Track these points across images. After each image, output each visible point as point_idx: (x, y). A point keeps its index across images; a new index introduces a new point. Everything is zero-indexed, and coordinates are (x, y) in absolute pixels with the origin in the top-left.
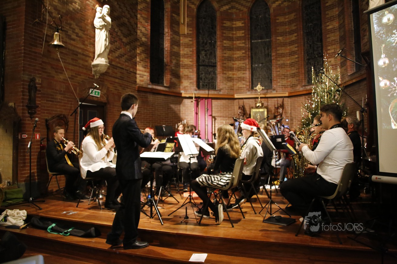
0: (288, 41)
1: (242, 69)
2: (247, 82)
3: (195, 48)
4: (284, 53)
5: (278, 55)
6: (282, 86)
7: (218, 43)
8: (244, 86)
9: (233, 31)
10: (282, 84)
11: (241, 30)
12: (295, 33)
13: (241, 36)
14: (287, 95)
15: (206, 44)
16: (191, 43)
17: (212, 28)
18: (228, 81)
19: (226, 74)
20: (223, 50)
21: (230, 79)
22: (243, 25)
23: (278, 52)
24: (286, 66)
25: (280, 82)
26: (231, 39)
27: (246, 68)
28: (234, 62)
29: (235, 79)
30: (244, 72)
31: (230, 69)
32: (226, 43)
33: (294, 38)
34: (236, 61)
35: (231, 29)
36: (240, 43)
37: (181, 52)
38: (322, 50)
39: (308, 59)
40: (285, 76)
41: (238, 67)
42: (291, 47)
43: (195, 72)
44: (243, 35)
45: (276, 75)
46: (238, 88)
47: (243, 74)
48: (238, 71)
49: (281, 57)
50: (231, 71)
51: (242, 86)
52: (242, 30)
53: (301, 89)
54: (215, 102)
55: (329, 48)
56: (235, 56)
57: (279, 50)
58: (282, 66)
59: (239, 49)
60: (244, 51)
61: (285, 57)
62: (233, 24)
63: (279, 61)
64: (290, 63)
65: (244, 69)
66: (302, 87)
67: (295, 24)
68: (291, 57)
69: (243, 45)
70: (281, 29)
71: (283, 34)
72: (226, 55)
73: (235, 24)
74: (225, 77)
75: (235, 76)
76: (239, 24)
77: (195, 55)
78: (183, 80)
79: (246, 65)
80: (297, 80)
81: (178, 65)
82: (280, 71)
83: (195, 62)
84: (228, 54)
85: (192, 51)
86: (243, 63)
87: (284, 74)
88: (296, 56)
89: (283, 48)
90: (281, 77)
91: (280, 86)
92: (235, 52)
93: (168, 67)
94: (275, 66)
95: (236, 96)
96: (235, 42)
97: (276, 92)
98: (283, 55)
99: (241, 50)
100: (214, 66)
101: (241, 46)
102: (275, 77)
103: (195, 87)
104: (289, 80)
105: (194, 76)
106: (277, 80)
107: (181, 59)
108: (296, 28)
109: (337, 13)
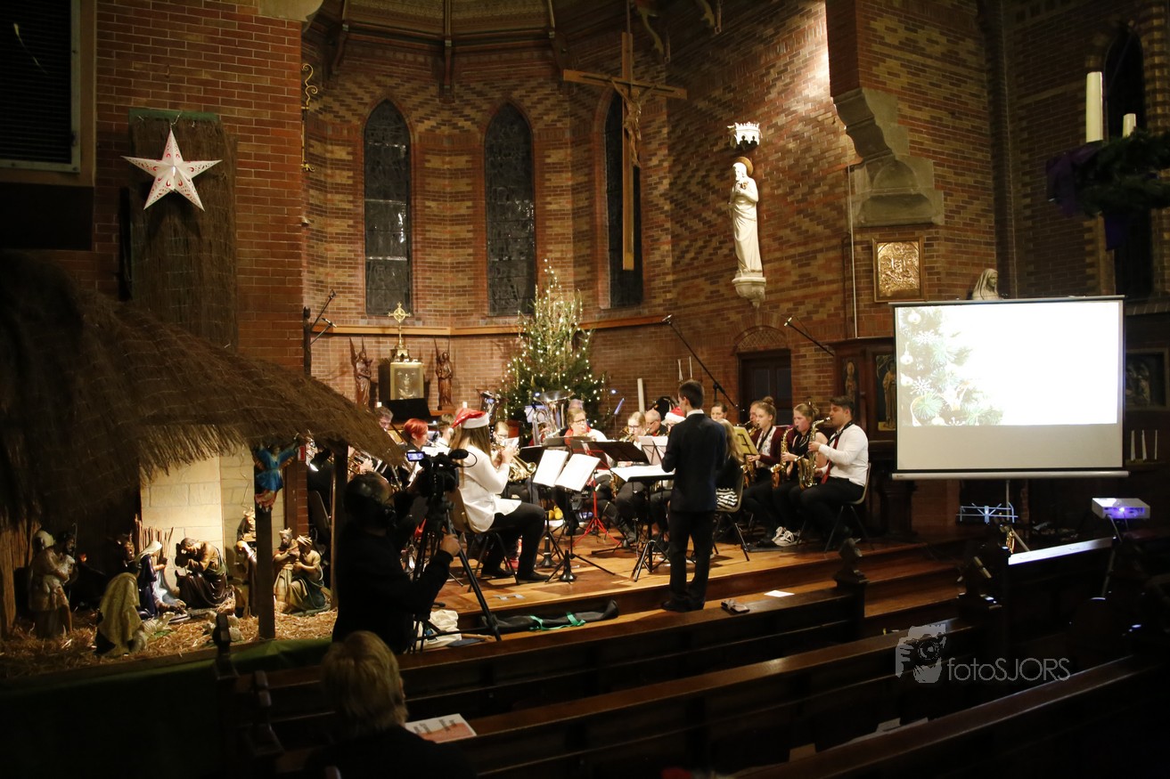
0: (448, 213)
1: (345, 263)
2: (358, 296)
4: (440, 240)
5: (428, 243)
6: (435, 311)
8: (353, 305)
9: (326, 167)
10: (436, 307)
11: (344, 169)
12: (468, 200)
13: (343, 182)
14: (448, 332)
18: (318, 290)
19: (313, 273)
21: (322, 286)
22: (350, 158)
23: (427, 236)
24: (444, 267)
25: (431, 303)
26: (321, 186)
27: (358, 264)
28: (327, 245)
29: (329, 286)
30: (352, 272)
31: (322, 261)
33: (463, 211)
34: (332, 242)
35: (323, 162)
36: (341, 201)
40: (441, 291)
41: (336, 259)
42: (457, 228)
44: (350, 182)
45: (423, 286)
46: (337, 309)
47: (350, 276)
48: (337, 267)
49: (434, 247)
50: (322, 266)
51: (347, 304)
52: (348, 170)
53: (483, 323)
55: (550, 247)
56: (330, 230)
57: (429, 231)
58: (437, 267)
59: (342, 214)
60: (351, 222)
61: (441, 248)
62: (327, 151)
63: (430, 255)
64: (453, 264)
65: (351, 263)
66: (482, 318)
67: (466, 181)
68: (455, 250)
69: (350, 206)
70: (435, 184)
71: (438, 196)
72: (315, 226)
73: (332, 152)
74: (312, 281)
75: (329, 280)
76: (341, 153)
79: (355, 255)
80: (469, 303)
82: (430, 279)
86: (349, 251)
87: (439, 285)
88: (471, 251)
89: (437, 228)
90: (433, 291)
91: (431, 311)
92: (329, 221)
94: (420, 266)
95: (336, 330)
96: (329, 196)
97: (424, 323)
98: (436, 244)
99: (345, 218)
101: (345, 209)
102: (421, 291)
104: (450, 299)
106: (425, 299)
108: (470, 188)
109: (570, 183)
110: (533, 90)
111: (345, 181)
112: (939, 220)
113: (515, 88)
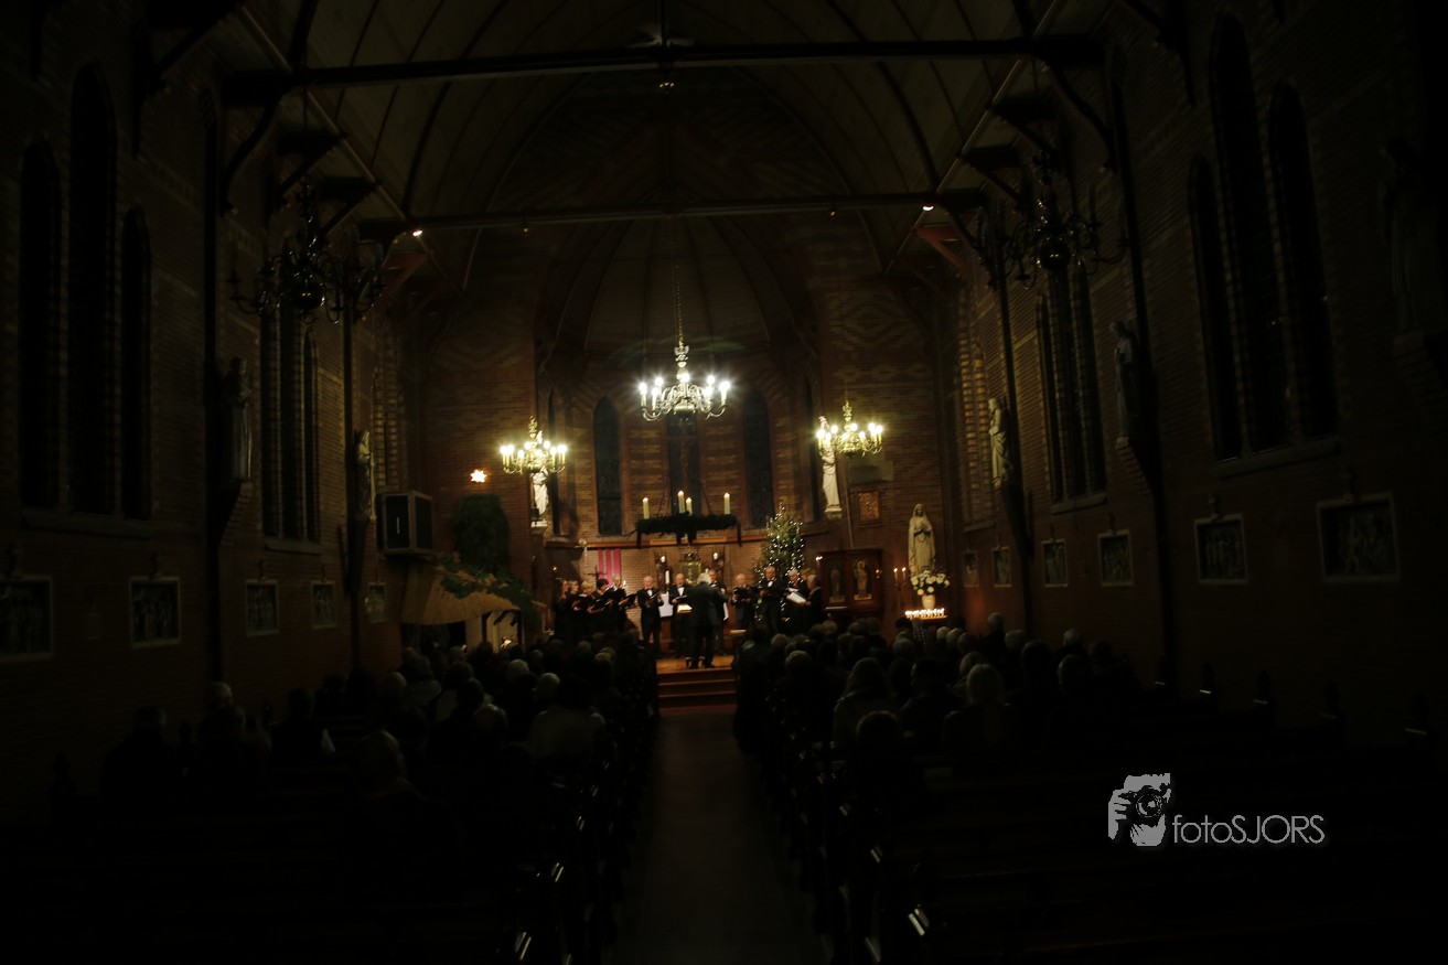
1: (657, 502)
3: (594, 474)
4: (718, 482)
5: (710, 485)
7: (624, 464)
9: (643, 446)
11: (654, 445)
12: (734, 454)
14: (724, 540)
15: (607, 466)
16: (589, 467)
17: (614, 441)
19: (636, 511)
20: (629, 474)
22: (658, 437)
23: (709, 481)
26: (640, 457)
28: (645, 493)
30: (662, 507)
32: (635, 464)
33: (732, 462)
34: (649, 490)
35: (640, 441)
36: (653, 464)
37: (577, 482)
38: (771, 481)
39: (753, 492)
42: (729, 472)
43: (596, 509)
44: (658, 452)
47: (660, 510)
48: (653, 505)
52: (657, 445)
53: (747, 533)
54: (624, 553)
55: (781, 482)
56: (645, 482)
57: (711, 477)
58: (716, 500)
59: (654, 472)
60: (660, 477)
61: (719, 487)
63: (711, 492)
65: (661, 502)
66: (745, 530)
68: (728, 487)
69: (659, 466)
70: (714, 446)
71: (717, 453)
72: (635, 482)
73: (646, 436)
74: (635, 515)
76: (651, 435)
77: (595, 485)
78: (581, 523)
79: (663, 497)
81: (574, 502)
82: (713, 506)
83: (595, 494)
84: (638, 479)
85: (591, 480)
86: (659, 495)
87: (718, 510)
88: (736, 487)
89: (717, 473)
92: (646, 477)
93: (565, 507)
95: (652, 543)
96: (646, 462)
97: (709, 536)
98: (715, 485)
99: (656, 475)
100: (618, 498)
101: (655, 470)
103: (597, 533)
105: (594, 516)
107: (578, 492)
108: (733, 446)
109: (790, 439)
111: (655, 451)
112: (889, 477)
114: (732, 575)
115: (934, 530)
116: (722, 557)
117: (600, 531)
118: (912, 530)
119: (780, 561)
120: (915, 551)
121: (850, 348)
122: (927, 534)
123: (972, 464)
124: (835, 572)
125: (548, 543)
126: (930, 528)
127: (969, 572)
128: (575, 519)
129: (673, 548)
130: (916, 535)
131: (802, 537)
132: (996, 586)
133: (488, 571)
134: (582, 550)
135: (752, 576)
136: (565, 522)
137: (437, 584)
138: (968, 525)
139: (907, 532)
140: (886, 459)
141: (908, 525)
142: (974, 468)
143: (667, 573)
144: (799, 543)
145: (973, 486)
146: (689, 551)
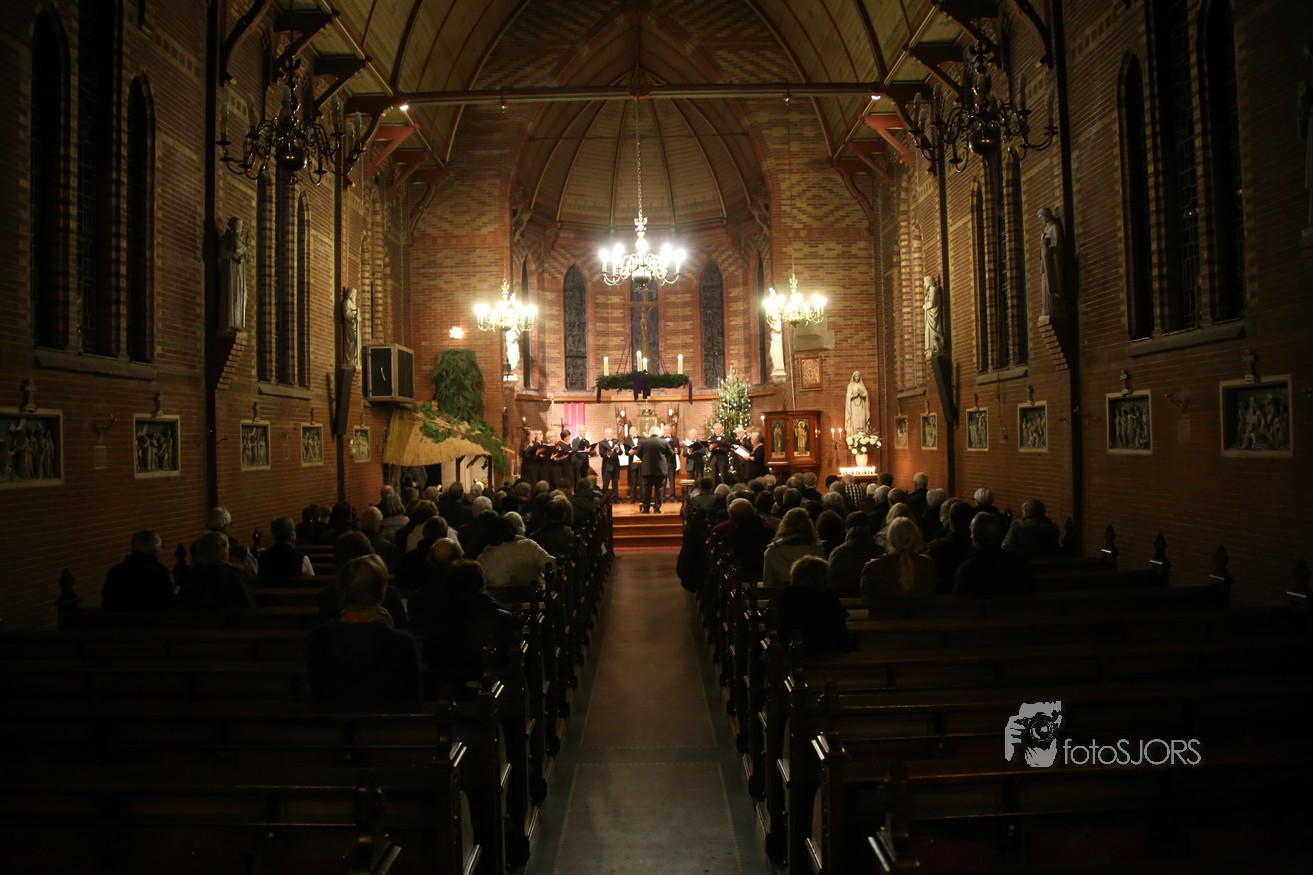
0: (679, 328)
3: (562, 335)
4: (676, 344)
5: (668, 347)
7: (590, 326)
9: (608, 309)
11: (618, 309)
12: (690, 320)
14: (679, 398)
15: (574, 327)
16: (558, 327)
17: (581, 305)
19: (600, 368)
20: (596, 336)
22: (622, 302)
23: (667, 343)
26: (605, 320)
27: (626, 361)
28: (609, 352)
32: (600, 326)
33: (688, 327)
34: (612, 350)
35: (605, 306)
36: (616, 327)
37: (547, 341)
38: (723, 346)
39: (706, 355)
41: (614, 359)
42: (685, 337)
43: (563, 366)
44: (622, 315)
48: (614, 364)
49: (672, 349)
52: (621, 309)
53: (698, 392)
54: (587, 407)
55: (732, 347)
56: (610, 343)
57: (669, 339)
58: (673, 361)
59: (617, 334)
61: (676, 349)
62: (608, 300)
63: (669, 354)
65: (623, 361)
67: (689, 308)
68: (684, 350)
69: (622, 329)
70: (672, 312)
71: (675, 319)
72: (600, 343)
73: (611, 300)
74: (599, 373)
76: (616, 300)
77: (563, 345)
78: (549, 379)
81: (544, 360)
83: (563, 354)
84: (602, 340)
85: (560, 339)
86: (622, 354)
88: (692, 350)
89: (674, 337)
92: (610, 338)
93: (535, 364)
95: (613, 399)
96: (610, 325)
97: (665, 394)
98: (673, 347)
99: (619, 335)
100: (584, 357)
101: (619, 330)
103: (564, 387)
105: (562, 373)
107: (547, 350)
108: (690, 313)
109: (742, 308)
110: (723, 252)
111: (619, 315)
112: (830, 346)
113: (713, 252)
114: (685, 430)
115: (870, 396)
116: (677, 414)
117: (566, 387)
118: (849, 395)
119: (729, 419)
120: (851, 413)
121: (801, 226)
122: (864, 398)
123: (906, 337)
124: (777, 431)
125: (519, 395)
126: (865, 394)
127: (900, 435)
128: (543, 374)
129: (632, 404)
130: (852, 399)
131: (750, 397)
132: (923, 448)
133: (463, 419)
134: (549, 402)
135: (703, 432)
136: (535, 377)
137: (416, 429)
138: (902, 391)
139: (844, 397)
140: (828, 329)
141: (846, 390)
142: (908, 340)
143: (626, 426)
144: (747, 402)
145: (907, 357)
146: (647, 407)
